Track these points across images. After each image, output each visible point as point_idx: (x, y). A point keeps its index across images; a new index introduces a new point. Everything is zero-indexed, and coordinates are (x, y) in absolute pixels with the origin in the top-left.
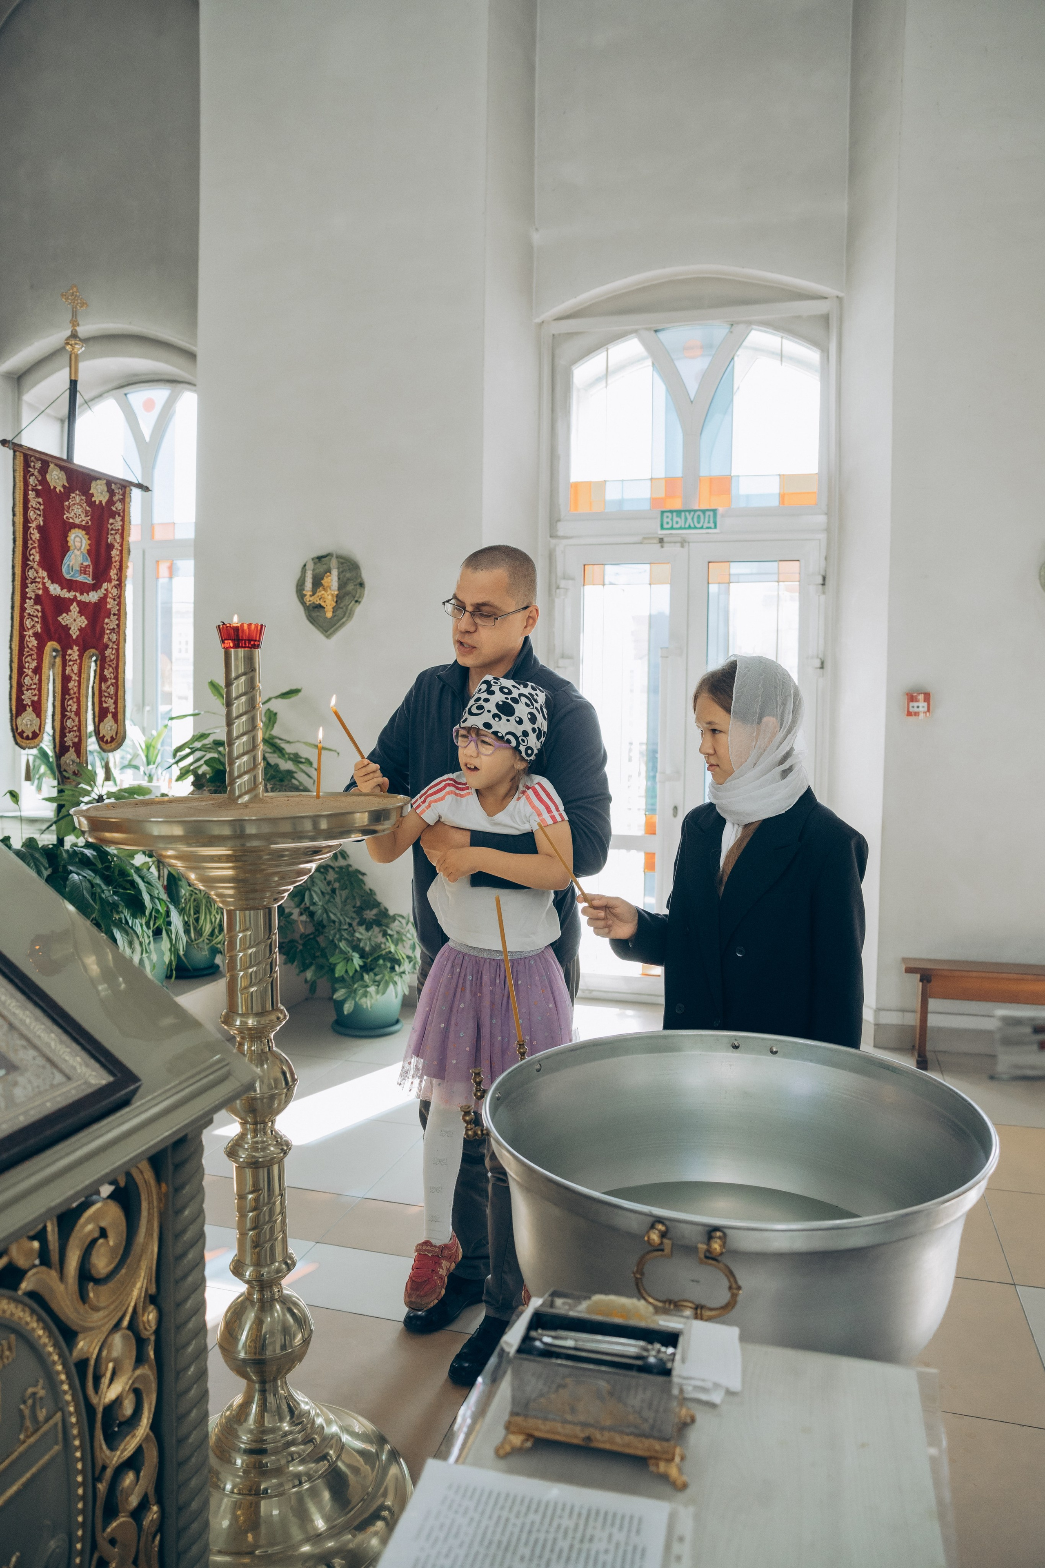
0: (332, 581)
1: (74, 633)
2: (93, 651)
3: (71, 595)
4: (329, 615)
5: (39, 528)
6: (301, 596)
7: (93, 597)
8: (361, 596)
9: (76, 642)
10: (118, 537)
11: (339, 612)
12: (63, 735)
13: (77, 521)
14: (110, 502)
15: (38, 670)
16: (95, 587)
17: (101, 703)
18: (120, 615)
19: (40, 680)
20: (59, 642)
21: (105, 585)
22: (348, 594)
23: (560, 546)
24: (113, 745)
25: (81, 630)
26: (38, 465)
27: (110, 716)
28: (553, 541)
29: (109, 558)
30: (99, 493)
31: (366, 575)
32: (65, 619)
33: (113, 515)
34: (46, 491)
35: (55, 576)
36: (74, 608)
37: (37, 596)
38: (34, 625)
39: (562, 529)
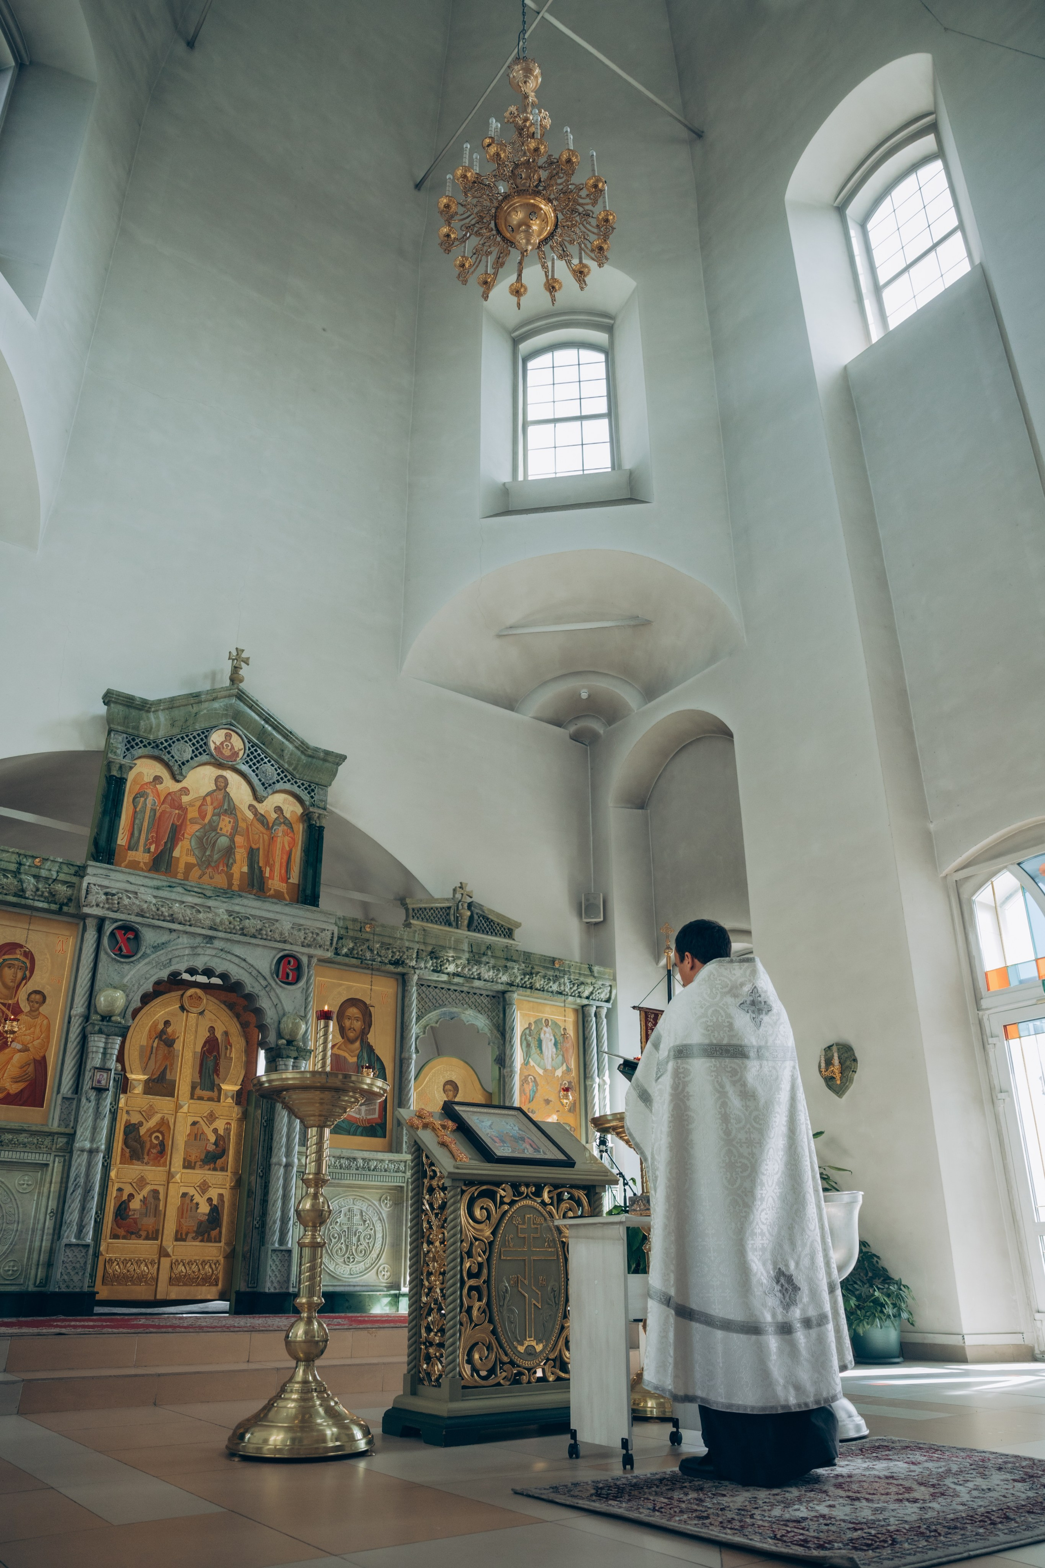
0: (836, 1061)
4: (838, 1082)
6: (820, 1072)
8: (856, 1067)
11: (844, 1080)
22: (847, 1067)
23: (985, 1015)
26: (653, 1016)
28: (981, 1013)
31: (858, 1054)
39: (984, 1003)
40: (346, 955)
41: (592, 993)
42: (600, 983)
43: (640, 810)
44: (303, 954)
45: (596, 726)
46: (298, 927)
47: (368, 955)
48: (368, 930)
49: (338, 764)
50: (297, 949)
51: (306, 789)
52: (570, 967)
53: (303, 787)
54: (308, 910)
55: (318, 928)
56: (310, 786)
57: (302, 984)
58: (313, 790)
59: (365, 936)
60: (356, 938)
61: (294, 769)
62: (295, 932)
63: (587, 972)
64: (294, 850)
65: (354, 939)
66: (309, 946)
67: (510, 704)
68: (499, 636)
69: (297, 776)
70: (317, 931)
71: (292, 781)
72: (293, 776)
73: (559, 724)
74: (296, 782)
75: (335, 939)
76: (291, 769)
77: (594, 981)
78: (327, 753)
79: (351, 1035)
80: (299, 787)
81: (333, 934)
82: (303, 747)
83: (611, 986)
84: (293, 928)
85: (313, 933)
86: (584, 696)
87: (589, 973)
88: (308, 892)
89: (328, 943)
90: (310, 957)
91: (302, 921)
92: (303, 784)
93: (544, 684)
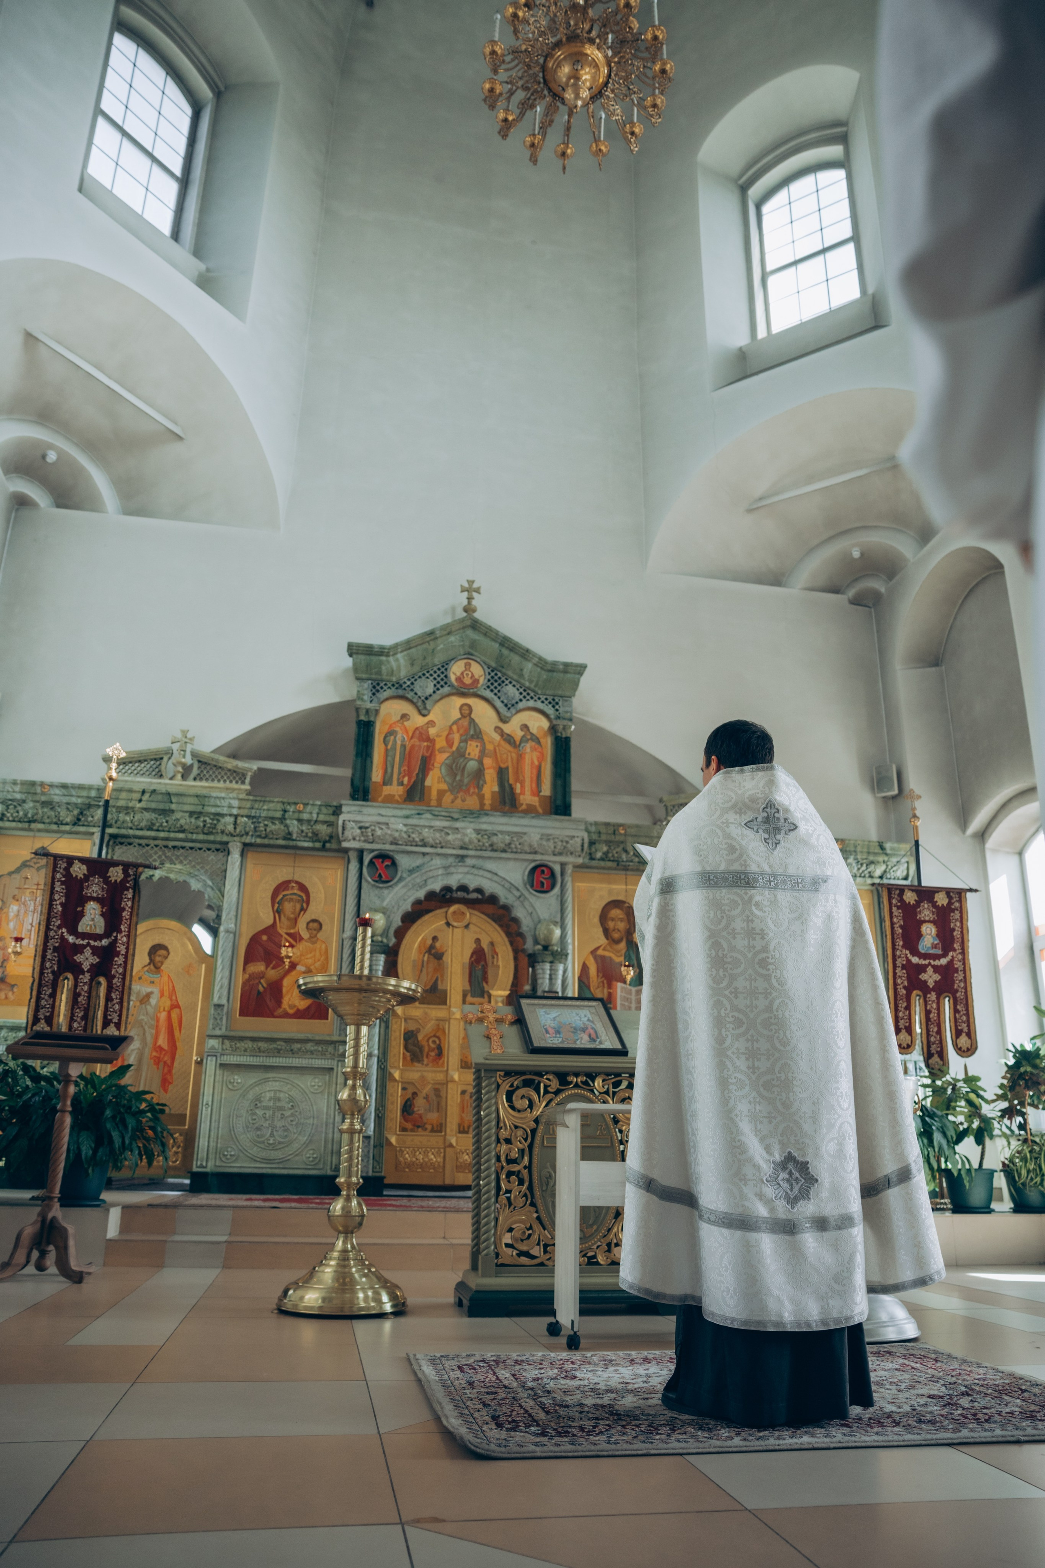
1: (931, 983)
2: (946, 994)
3: (927, 962)
5: (901, 927)
7: (943, 961)
9: (933, 989)
10: (958, 924)
12: (929, 1046)
13: (927, 919)
14: (950, 903)
15: (908, 1008)
16: (945, 955)
17: (956, 1026)
18: (966, 970)
19: (910, 1013)
20: (921, 990)
21: (951, 954)
24: (969, 1053)
25: (936, 982)
26: (898, 892)
27: (964, 1035)
29: (953, 937)
30: (941, 900)
32: (923, 977)
33: (953, 911)
34: (904, 906)
35: (915, 952)
36: (930, 970)
37: (903, 965)
38: (903, 982)
40: (602, 859)
41: (885, 872)
42: (894, 860)
43: (934, 669)
44: (555, 862)
45: (878, 585)
46: (547, 837)
47: (624, 856)
48: (623, 832)
49: (581, 674)
50: (548, 859)
51: (550, 703)
52: (856, 847)
53: (546, 702)
54: (556, 820)
55: (567, 836)
56: (554, 700)
57: (557, 890)
58: (557, 703)
59: (618, 838)
60: (610, 842)
61: (536, 686)
62: (544, 843)
63: (878, 850)
64: (543, 764)
65: (608, 843)
66: (560, 854)
67: (776, 580)
68: (750, 511)
69: (539, 692)
70: (567, 839)
71: (536, 698)
72: (536, 693)
73: (835, 590)
74: (539, 699)
75: (586, 845)
76: (532, 686)
77: (886, 859)
78: (566, 665)
79: (616, 936)
80: (543, 702)
81: (583, 840)
82: (543, 664)
83: (908, 862)
84: (541, 839)
85: (562, 841)
86: (856, 554)
87: (881, 851)
88: (559, 802)
89: (579, 849)
90: (563, 865)
91: (549, 831)
92: (546, 699)
93: (811, 550)
